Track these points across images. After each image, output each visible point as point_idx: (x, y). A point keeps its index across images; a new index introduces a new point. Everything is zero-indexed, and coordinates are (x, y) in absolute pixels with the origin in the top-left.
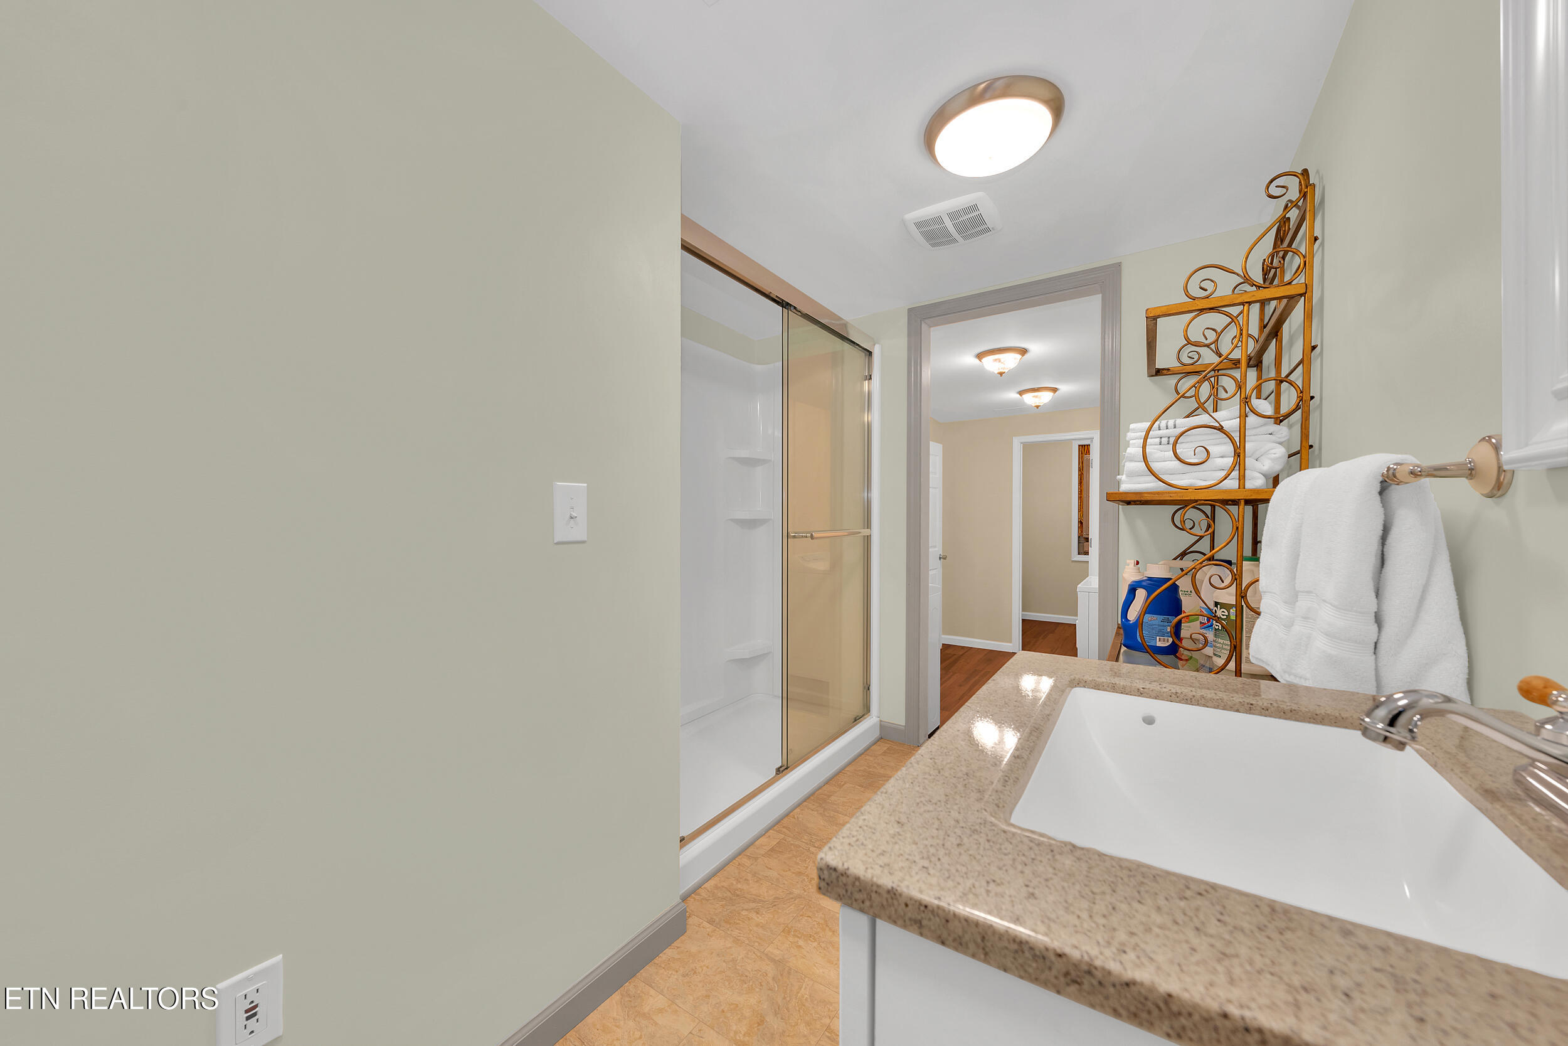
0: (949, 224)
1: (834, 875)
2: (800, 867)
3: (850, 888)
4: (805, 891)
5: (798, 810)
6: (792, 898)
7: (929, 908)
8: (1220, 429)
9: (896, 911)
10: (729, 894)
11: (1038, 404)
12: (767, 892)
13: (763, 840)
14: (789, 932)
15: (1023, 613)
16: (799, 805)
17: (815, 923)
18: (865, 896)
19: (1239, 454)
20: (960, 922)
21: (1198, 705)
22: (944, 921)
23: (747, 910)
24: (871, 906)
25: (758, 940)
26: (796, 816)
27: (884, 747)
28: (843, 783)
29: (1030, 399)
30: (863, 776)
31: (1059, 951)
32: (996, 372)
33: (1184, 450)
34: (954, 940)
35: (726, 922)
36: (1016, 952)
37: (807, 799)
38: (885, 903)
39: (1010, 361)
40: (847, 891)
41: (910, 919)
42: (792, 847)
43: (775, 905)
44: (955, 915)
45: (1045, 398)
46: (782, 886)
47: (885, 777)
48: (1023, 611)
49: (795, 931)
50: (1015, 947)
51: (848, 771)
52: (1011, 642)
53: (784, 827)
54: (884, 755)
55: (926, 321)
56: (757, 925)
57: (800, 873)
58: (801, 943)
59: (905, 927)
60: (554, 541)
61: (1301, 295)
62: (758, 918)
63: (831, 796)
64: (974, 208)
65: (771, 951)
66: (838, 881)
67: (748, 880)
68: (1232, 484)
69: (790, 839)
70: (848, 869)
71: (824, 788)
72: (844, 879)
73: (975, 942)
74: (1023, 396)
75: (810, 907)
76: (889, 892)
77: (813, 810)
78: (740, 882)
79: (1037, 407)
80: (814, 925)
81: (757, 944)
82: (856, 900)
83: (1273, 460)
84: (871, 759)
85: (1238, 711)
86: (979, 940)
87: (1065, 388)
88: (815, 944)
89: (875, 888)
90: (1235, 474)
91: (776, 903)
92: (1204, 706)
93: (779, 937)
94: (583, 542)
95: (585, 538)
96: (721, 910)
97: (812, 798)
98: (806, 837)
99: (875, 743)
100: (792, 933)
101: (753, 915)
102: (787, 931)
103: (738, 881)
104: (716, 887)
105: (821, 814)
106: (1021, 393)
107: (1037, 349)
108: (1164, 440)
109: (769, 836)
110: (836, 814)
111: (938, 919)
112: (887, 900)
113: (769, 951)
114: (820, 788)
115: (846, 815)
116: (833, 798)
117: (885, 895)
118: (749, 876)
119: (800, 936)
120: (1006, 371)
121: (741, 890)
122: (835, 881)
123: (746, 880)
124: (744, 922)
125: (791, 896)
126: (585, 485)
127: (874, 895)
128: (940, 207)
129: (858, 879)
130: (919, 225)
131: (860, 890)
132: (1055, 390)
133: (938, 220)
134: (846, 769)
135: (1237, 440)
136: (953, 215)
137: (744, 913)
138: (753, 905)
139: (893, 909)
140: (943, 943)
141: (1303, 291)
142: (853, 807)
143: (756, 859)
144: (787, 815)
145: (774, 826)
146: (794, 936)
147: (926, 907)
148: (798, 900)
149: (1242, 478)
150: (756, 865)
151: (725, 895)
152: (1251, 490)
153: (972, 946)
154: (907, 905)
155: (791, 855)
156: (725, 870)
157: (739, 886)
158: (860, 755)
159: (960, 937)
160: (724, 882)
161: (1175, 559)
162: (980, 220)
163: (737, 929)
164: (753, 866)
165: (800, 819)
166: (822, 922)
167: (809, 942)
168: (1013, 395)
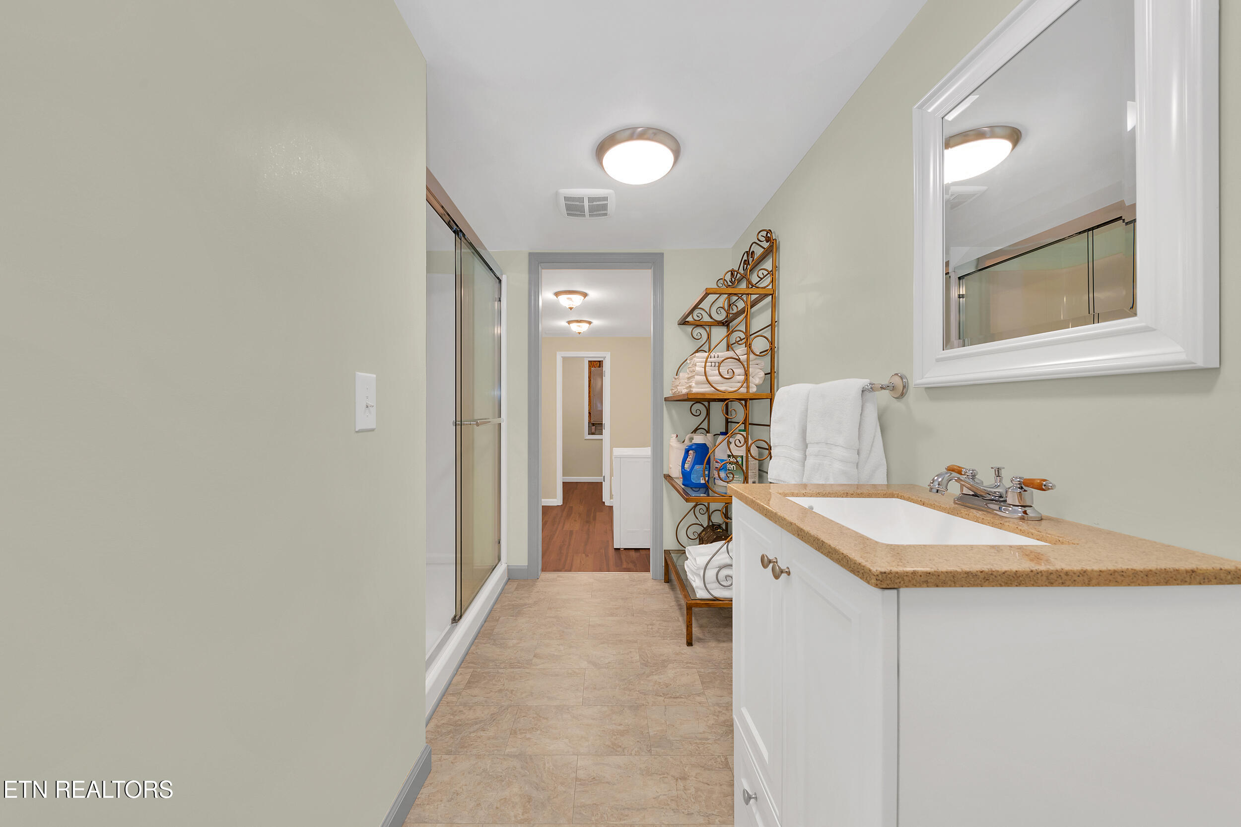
0: (586, 204)
1: (884, 575)
2: (498, 686)
3: (893, 579)
4: (512, 701)
5: (473, 647)
6: (505, 709)
7: (931, 573)
8: (739, 360)
9: (916, 580)
10: (451, 728)
11: (580, 331)
12: (483, 713)
13: (457, 678)
14: (515, 733)
15: (564, 478)
16: (472, 643)
17: (531, 719)
18: (901, 580)
19: (747, 374)
20: (944, 574)
21: (828, 497)
22: (937, 576)
23: (474, 732)
24: (904, 583)
25: (495, 748)
26: (475, 653)
27: (514, 585)
28: (498, 618)
29: (575, 327)
30: (510, 609)
31: (981, 571)
32: (568, 307)
33: (723, 370)
34: (942, 583)
35: (462, 748)
36: (966, 577)
37: (476, 637)
38: (911, 579)
39: (577, 300)
40: (891, 581)
41: (923, 582)
42: (484, 675)
43: (495, 720)
44: (942, 572)
45: (584, 328)
46: (493, 704)
47: (526, 605)
48: (563, 476)
49: (520, 730)
50: (966, 575)
51: (497, 608)
52: (556, 498)
53: (469, 663)
54: (518, 590)
55: (542, 264)
56: (489, 739)
57: (501, 690)
58: (528, 736)
59: (920, 586)
60: (355, 429)
61: (771, 294)
62: (486, 733)
63: (494, 629)
64: (606, 199)
65: (510, 751)
66: (886, 578)
67: (462, 711)
68: (743, 390)
69: (479, 670)
70: (891, 570)
71: (485, 625)
72: (890, 576)
73: (951, 580)
74: (570, 325)
75: (521, 710)
76: (912, 573)
77: (485, 644)
78: (456, 715)
79: (579, 333)
80: (531, 720)
81: (496, 752)
82: (896, 583)
83: (760, 378)
84: (510, 595)
85: (843, 497)
86: (952, 578)
87: (596, 322)
88: (539, 732)
89: (906, 574)
90: (745, 384)
91: (494, 718)
92: (830, 497)
93: (510, 739)
94: (373, 430)
95: (374, 427)
96: (452, 742)
97: (480, 635)
98: (491, 664)
99: (506, 584)
100: (518, 732)
101: (482, 733)
102: (514, 732)
103: (453, 714)
104: (437, 726)
105: (493, 644)
106: (569, 322)
107: (594, 295)
108: (713, 364)
109: (461, 674)
110: (504, 641)
111: (935, 577)
112: (911, 577)
113: (509, 752)
114: (482, 626)
115: (513, 639)
116: (496, 630)
117: (911, 575)
118: (461, 708)
119: (525, 731)
120: (574, 307)
121: (460, 720)
122: (885, 579)
123: (460, 711)
124: (477, 741)
125: (503, 708)
126: (375, 376)
127: (905, 578)
128: (586, 192)
129: (897, 573)
130: (566, 199)
131: (898, 578)
132: (590, 323)
133: (581, 200)
134: (495, 607)
135: (746, 366)
136: (591, 200)
137: (473, 735)
138: (477, 726)
139: (915, 581)
140: (937, 586)
141: (772, 293)
142: (515, 632)
143: (460, 694)
144: (467, 654)
145: (461, 665)
146: (521, 733)
147: (929, 573)
148: (510, 709)
149: (748, 387)
150: (463, 698)
151: (449, 729)
152: (752, 394)
153: (949, 583)
154: (921, 576)
155: (486, 681)
156: (438, 712)
157: (457, 718)
158: (500, 594)
159: (944, 581)
160: (442, 720)
161: (692, 433)
162: (605, 207)
163: (474, 748)
164: (460, 700)
165: (479, 653)
166: (535, 716)
167: (534, 732)
168: (563, 323)
